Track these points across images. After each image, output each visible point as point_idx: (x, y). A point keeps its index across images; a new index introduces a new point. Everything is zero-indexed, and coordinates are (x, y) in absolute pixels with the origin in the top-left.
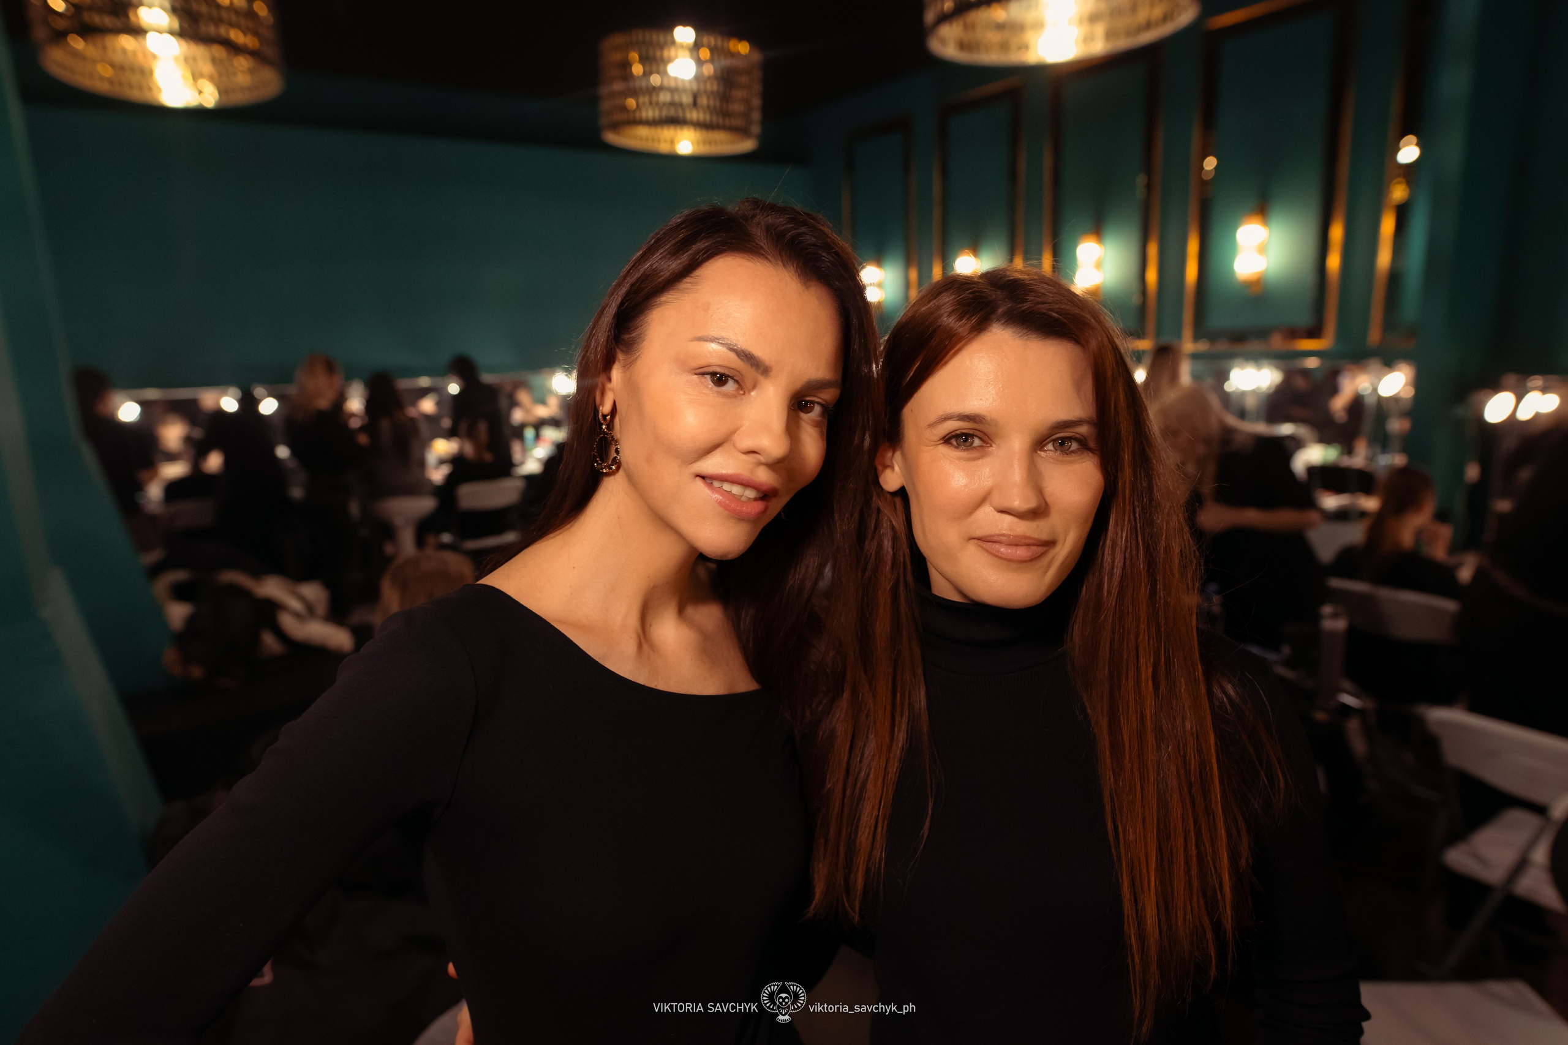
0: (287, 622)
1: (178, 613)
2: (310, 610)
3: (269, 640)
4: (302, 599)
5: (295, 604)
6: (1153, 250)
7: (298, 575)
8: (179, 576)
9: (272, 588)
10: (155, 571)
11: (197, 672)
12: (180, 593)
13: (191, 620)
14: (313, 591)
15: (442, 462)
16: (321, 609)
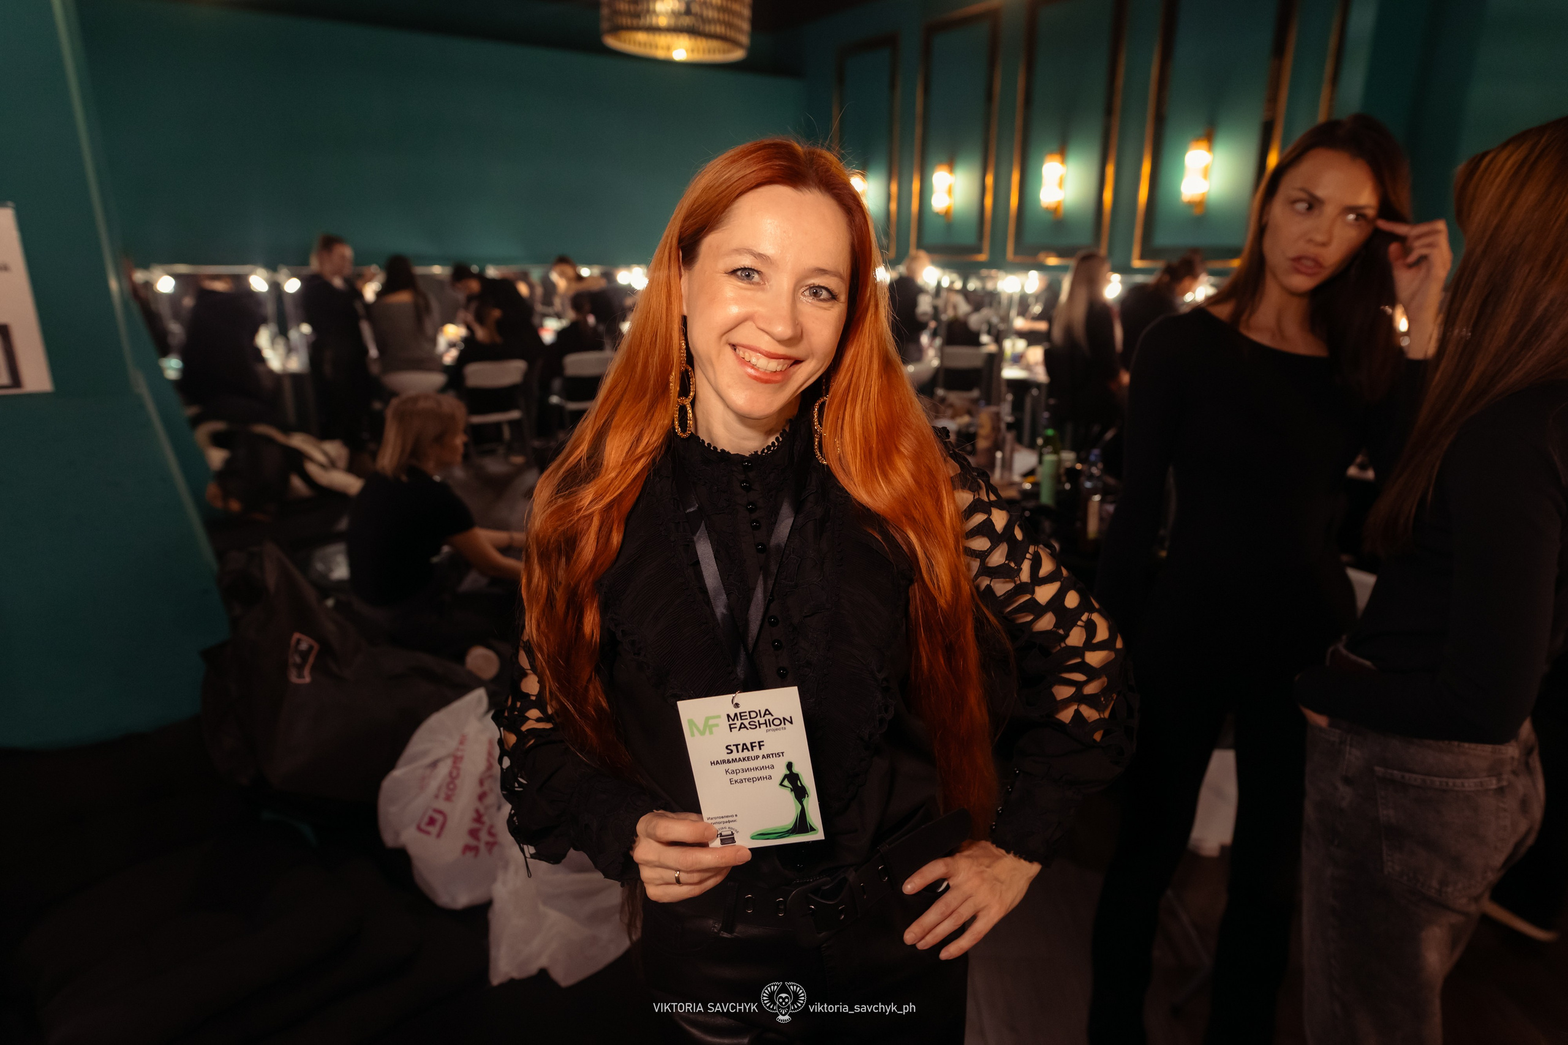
0: (312, 469)
1: (217, 457)
2: (332, 464)
3: (297, 482)
4: (326, 454)
5: (319, 457)
6: (1110, 170)
7: (323, 435)
8: (218, 426)
9: (298, 441)
10: (195, 422)
11: (235, 506)
12: (218, 440)
13: (228, 463)
14: (335, 449)
15: (452, 345)
16: (342, 463)
